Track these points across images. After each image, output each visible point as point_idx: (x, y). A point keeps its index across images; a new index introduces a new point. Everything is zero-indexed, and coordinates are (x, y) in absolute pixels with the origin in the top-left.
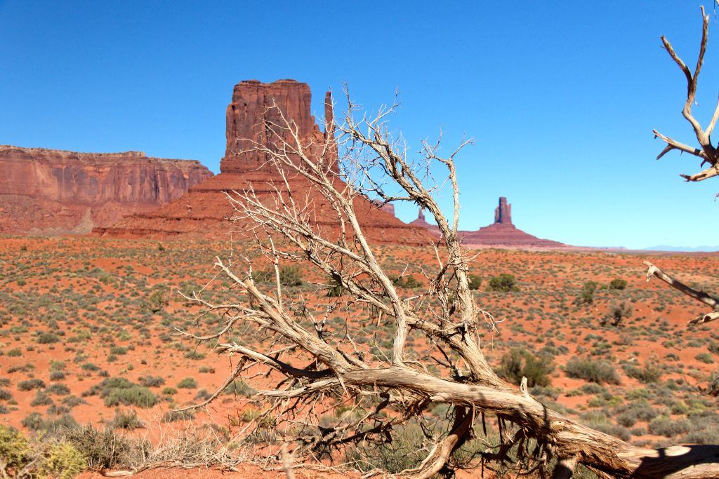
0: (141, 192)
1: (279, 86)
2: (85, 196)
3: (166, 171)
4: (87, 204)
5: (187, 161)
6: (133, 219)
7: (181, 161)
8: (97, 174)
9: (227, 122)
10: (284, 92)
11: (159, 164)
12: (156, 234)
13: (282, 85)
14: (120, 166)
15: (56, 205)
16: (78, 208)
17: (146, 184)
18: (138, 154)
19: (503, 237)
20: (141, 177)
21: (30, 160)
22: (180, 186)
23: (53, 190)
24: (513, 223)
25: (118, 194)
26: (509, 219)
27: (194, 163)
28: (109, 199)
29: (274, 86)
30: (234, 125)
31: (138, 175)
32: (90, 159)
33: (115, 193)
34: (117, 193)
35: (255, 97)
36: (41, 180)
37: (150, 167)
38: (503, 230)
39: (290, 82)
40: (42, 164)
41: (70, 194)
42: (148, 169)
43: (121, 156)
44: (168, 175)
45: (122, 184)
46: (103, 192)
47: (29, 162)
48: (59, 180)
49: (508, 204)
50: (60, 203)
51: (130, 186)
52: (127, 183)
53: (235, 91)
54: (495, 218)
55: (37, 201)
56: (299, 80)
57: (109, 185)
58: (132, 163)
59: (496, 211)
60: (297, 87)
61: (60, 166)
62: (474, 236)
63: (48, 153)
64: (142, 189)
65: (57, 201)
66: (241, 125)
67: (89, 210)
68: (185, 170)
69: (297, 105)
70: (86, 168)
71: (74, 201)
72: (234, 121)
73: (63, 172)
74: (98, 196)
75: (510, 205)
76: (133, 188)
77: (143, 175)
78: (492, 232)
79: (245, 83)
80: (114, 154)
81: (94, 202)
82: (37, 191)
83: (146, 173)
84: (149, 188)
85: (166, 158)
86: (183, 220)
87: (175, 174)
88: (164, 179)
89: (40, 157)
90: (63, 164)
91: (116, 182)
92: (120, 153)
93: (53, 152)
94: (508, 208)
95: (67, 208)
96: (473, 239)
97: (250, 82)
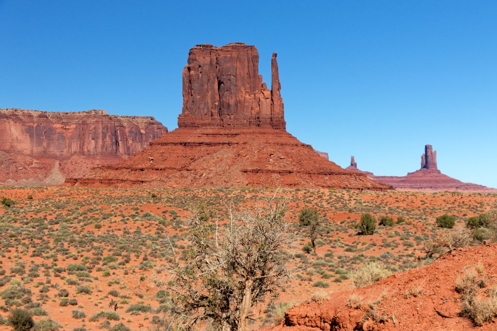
0: (103, 147)
1: (230, 49)
2: (54, 150)
3: (124, 127)
4: (55, 157)
5: (143, 118)
6: (102, 170)
7: (138, 118)
8: (64, 130)
9: (183, 82)
10: (235, 54)
11: (119, 121)
12: (123, 184)
13: (232, 48)
14: (84, 123)
15: (28, 159)
16: (48, 161)
17: (108, 139)
18: (100, 112)
19: (430, 181)
20: (103, 133)
21: (5, 120)
22: (138, 140)
23: (25, 145)
24: (439, 168)
25: (83, 149)
26: (435, 165)
27: (149, 119)
28: (75, 153)
29: (225, 49)
30: (189, 84)
31: (100, 131)
32: (58, 118)
33: (80, 147)
34: (82, 147)
35: (208, 59)
36: (15, 137)
37: (111, 124)
38: (429, 175)
39: (239, 45)
40: (16, 122)
41: (40, 149)
42: (109, 125)
43: (85, 114)
44: (127, 130)
45: (86, 139)
46: (70, 146)
47: (5, 121)
48: (31, 136)
49: (433, 151)
50: (32, 157)
51: (93, 141)
52: (91, 138)
53: (190, 54)
54: (422, 164)
55: (12, 156)
56: (247, 44)
57: (75, 140)
58: (95, 120)
59: (422, 158)
60: (246, 49)
61: (32, 124)
62: (403, 181)
63: (21, 113)
64: (104, 143)
65: (30, 156)
66: (196, 85)
67: (57, 163)
68: (142, 126)
69: (247, 66)
70: (55, 126)
71: (44, 155)
72: (190, 81)
73: (34, 129)
74: (65, 151)
75: (435, 152)
76: (96, 143)
77: (105, 131)
78: (419, 177)
79: (199, 47)
80: (79, 113)
81: (61, 155)
82: (12, 147)
83: (107, 129)
84: (110, 142)
85: (124, 116)
86: (146, 171)
87: (133, 130)
88: (123, 134)
89: (14, 116)
90: (34, 123)
91: (81, 137)
92: (84, 112)
93: (25, 112)
94: (434, 155)
95: (38, 162)
96: (401, 184)
97: (204, 46)
